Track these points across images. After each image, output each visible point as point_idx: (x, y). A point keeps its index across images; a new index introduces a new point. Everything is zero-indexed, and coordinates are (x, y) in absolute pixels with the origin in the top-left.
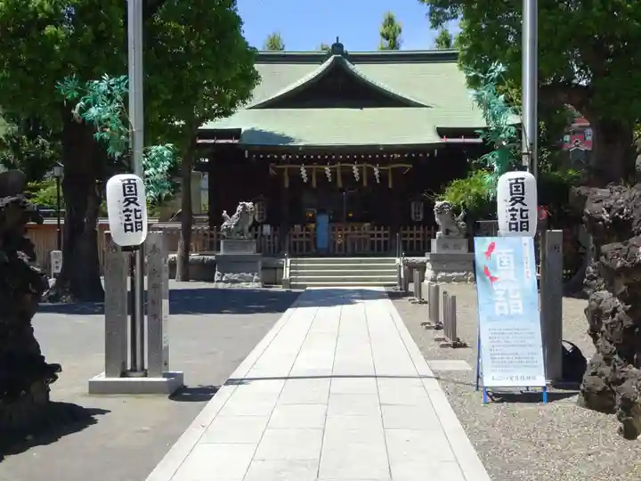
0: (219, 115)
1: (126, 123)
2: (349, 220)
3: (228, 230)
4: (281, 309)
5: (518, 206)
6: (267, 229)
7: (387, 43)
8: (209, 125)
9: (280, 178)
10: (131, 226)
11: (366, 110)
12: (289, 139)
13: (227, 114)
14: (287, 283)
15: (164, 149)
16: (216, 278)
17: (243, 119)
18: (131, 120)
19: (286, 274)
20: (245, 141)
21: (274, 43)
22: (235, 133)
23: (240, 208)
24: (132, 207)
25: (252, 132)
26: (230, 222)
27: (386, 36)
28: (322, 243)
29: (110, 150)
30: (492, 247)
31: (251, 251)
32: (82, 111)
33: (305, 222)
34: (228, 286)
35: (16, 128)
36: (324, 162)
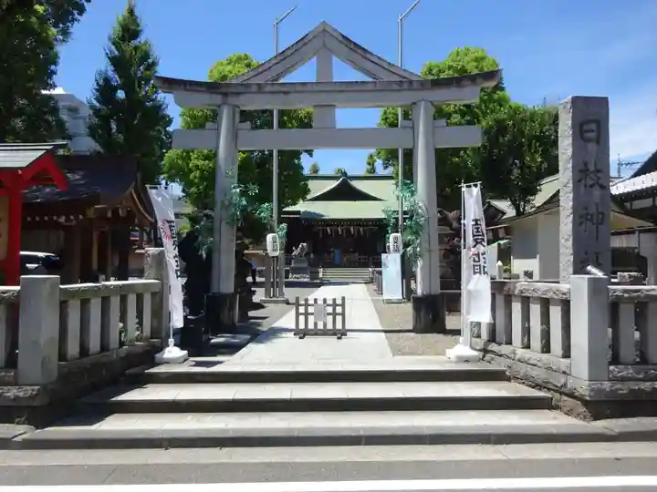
0: (291, 205)
1: (271, 217)
2: (351, 252)
3: (295, 255)
4: (319, 287)
6: (312, 256)
8: (287, 209)
9: (317, 234)
10: (274, 250)
11: (357, 202)
13: (295, 204)
14: (321, 279)
15: (284, 225)
16: (290, 276)
17: (302, 207)
19: (321, 275)
20: (302, 216)
22: (298, 213)
23: (300, 246)
24: (275, 244)
25: (305, 212)
26: (296, 252)
27: (369, 164)
28: (337, 261)
31: (305, 265)
32: (259, 214)
33: (329, 253)
34: (295, 280)
36: (338, 226)
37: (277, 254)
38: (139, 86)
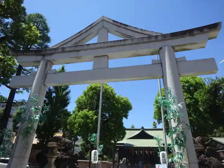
0: (120, 140)
3: (121, 164)
5: (163, 158)
6: (129, 164)
7: (154, 127)
8: (118, 142)
9: (131, 154)
10: (95, 160)
11: (149, 140)
12: (133, 145)
17: (125, 141)
18: (97, 141)
20: (125, 145)
21: (133, 127)
22: (123, 144)
23: (123, 159)
24: (95, 156)
26: (121, 162)
27: (154, 125)
29: (94, 146)
30: (159, 166)
35: (85, 142)
36: (140, 150)
37: (96, 162)
38: (60, 92)
